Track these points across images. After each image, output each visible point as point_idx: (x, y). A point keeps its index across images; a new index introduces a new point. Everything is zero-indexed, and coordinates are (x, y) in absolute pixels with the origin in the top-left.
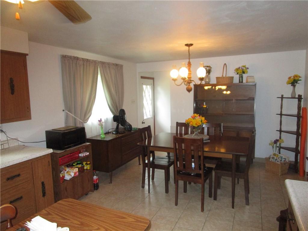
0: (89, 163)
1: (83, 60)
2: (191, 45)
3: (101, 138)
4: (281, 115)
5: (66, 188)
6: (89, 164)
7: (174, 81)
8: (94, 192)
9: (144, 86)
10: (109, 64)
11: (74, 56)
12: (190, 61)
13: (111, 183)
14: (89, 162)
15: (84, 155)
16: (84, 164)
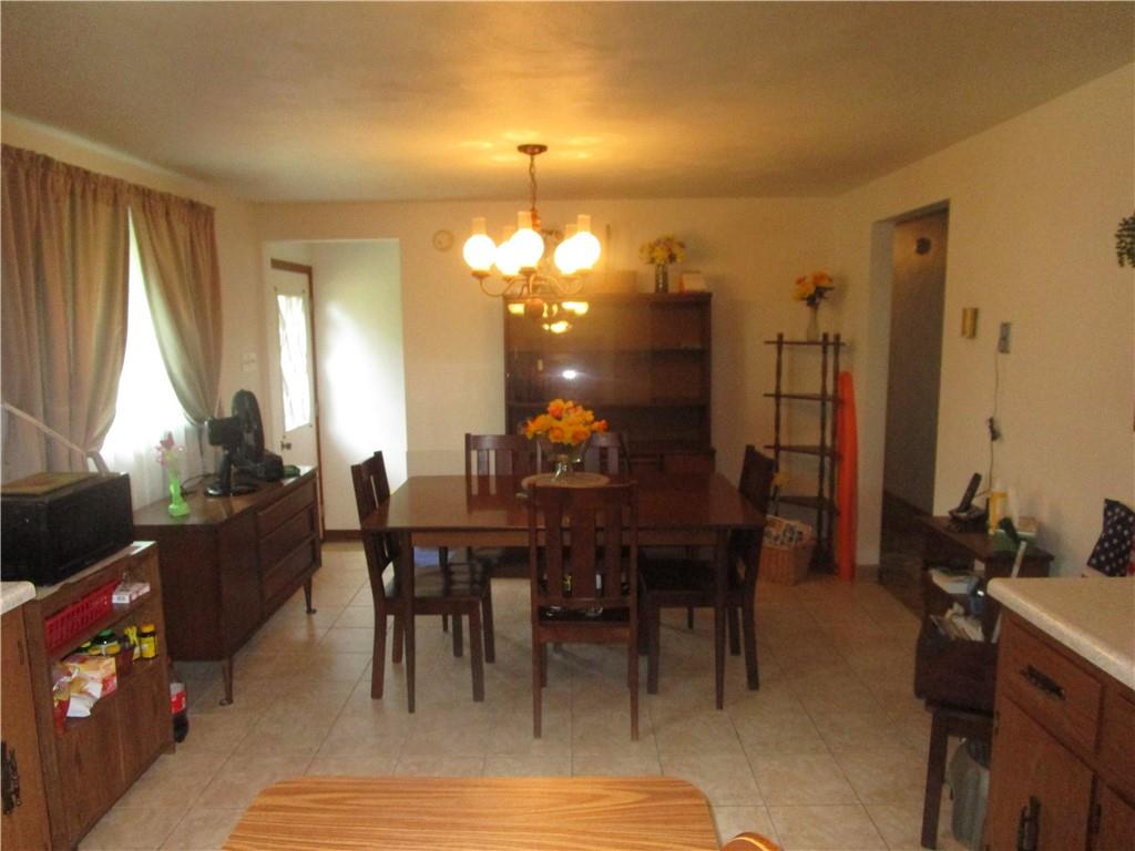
0: (148, 629)
1: (71, 172)
2: (542, 149)
3: (172, 517)
4: (778, 396)
5: (78, 755)
6: (152, 634)
7: (477, 282)
8: (174, 750)
9: (281, 299)
10: (165, 199)
11: (32, 153)
12: (536, 207)
13: (230, 701)
14: (147, 624)
15: (134, 597)
16: (133, 637)
